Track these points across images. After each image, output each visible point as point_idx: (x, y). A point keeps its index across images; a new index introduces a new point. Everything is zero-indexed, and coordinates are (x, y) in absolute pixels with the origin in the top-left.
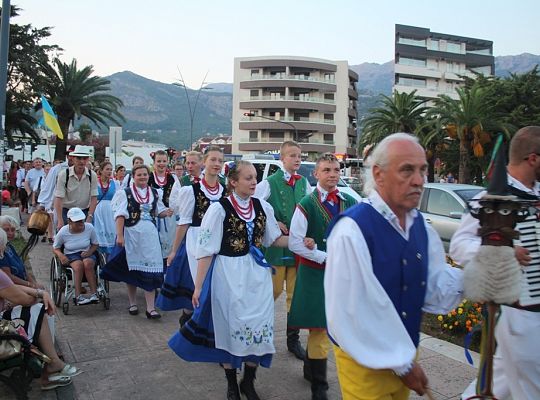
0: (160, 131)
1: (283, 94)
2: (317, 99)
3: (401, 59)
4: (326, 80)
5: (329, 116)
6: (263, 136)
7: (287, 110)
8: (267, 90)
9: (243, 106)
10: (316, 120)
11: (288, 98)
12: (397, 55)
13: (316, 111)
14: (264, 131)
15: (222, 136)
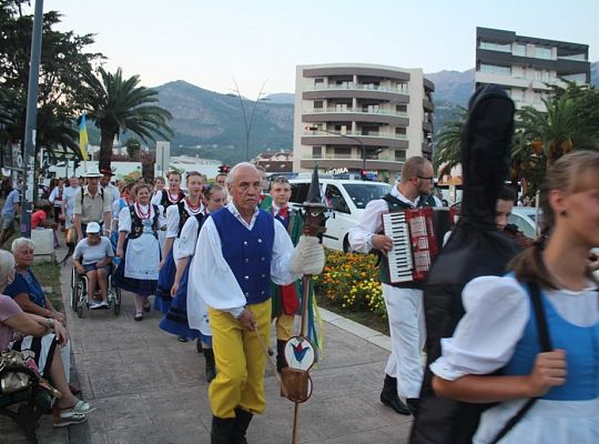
0: (215, 146)
1: (350, 105)
2: (388, 112)
3: (482, 66)
4: (398, 90)
5: (401, 130)
6: (327, 152)
7: (354, 123)
8: (333, 101)
9: (305, 118)
10: (386, 134)
11: (355, 110)
12: (479, 62)
13: (387, 124)
14: (328, 146)
15: (283, 151)
